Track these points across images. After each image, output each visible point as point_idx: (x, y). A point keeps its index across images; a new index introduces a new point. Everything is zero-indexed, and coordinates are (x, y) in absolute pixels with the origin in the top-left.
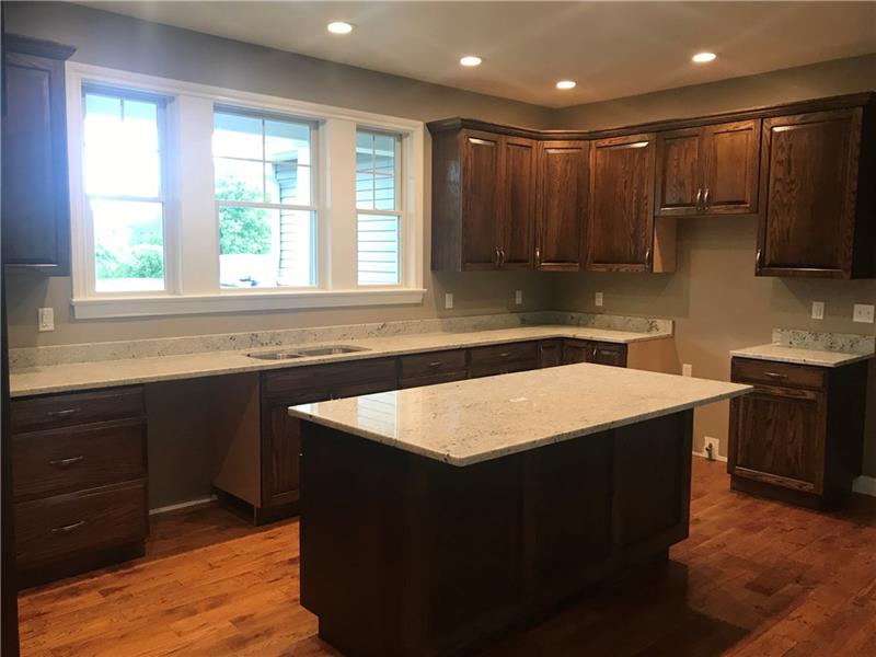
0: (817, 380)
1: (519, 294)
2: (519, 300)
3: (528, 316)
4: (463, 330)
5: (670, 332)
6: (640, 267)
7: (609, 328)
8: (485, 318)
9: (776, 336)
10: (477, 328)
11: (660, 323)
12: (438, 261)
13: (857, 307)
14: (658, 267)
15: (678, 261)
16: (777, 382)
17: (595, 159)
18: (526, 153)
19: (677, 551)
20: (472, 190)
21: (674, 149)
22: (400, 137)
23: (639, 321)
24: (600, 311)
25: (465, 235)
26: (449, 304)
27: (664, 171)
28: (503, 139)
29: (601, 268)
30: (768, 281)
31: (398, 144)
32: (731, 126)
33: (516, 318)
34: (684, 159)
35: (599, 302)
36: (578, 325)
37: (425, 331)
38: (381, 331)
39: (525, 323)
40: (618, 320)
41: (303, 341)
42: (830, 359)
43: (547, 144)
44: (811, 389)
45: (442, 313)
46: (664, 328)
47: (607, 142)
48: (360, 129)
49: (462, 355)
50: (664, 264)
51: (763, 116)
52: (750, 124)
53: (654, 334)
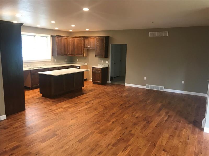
0: (100, 70)
1: (66, 59)
2: (66, 60)
3: (68, 62)
4: (58, 65)
5: (87, 64)
6: (82, 56)
7: (79, 64)
8: (61, 63)
9: (99, 65)
10: (59, 64)
11: (85, 63)
12: (53, 55)
13: (107, 61)
14: (84, 56)
15: (87, 55)
16: (97, 70)
17: (76, 40)
18: (66, 39)
19: (83, 88)
20: (58, 45)
21: (85, 40)
22: (47, 37)
23: (83, 63)
24: (78, 62)
25: (57, 51)
26: (55, 61)
27: (84, 43)
28: (62, 38)
29: (77, 56)
30: (97, 58)
31: (47, 38)
32: (92, 38)
33: (66, 63)
34: (87, 42)
35: (78, 60)
36: (75, 64)
37: (52, 65)
38: (45, 65)
39: (67, 64)
40: (80, 63)
41: (34, 66)
42: (101, 67)
43: (69, 38)
44: (100, 71)
45: (54, 62)
46: (86, 64)
47: (77, 38)
48: (41, 36)
49: (57, 68)
50: (85, 55)
51: (95, 37)
52: (94, 38)
53: (85, 65)
